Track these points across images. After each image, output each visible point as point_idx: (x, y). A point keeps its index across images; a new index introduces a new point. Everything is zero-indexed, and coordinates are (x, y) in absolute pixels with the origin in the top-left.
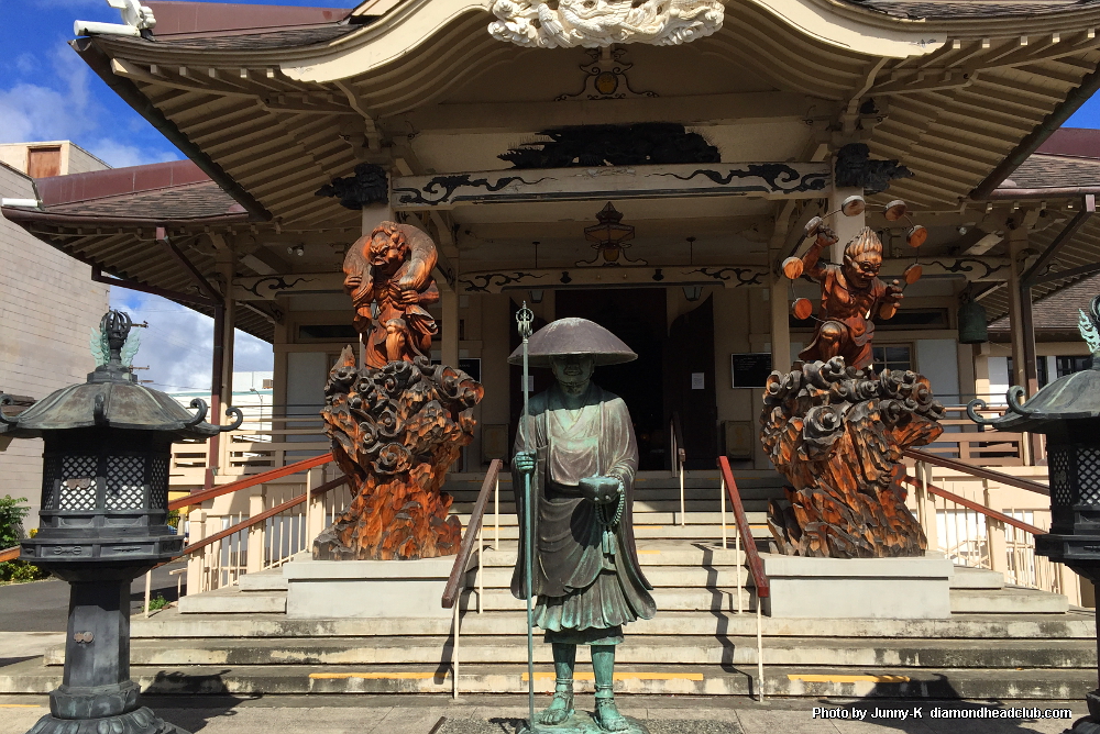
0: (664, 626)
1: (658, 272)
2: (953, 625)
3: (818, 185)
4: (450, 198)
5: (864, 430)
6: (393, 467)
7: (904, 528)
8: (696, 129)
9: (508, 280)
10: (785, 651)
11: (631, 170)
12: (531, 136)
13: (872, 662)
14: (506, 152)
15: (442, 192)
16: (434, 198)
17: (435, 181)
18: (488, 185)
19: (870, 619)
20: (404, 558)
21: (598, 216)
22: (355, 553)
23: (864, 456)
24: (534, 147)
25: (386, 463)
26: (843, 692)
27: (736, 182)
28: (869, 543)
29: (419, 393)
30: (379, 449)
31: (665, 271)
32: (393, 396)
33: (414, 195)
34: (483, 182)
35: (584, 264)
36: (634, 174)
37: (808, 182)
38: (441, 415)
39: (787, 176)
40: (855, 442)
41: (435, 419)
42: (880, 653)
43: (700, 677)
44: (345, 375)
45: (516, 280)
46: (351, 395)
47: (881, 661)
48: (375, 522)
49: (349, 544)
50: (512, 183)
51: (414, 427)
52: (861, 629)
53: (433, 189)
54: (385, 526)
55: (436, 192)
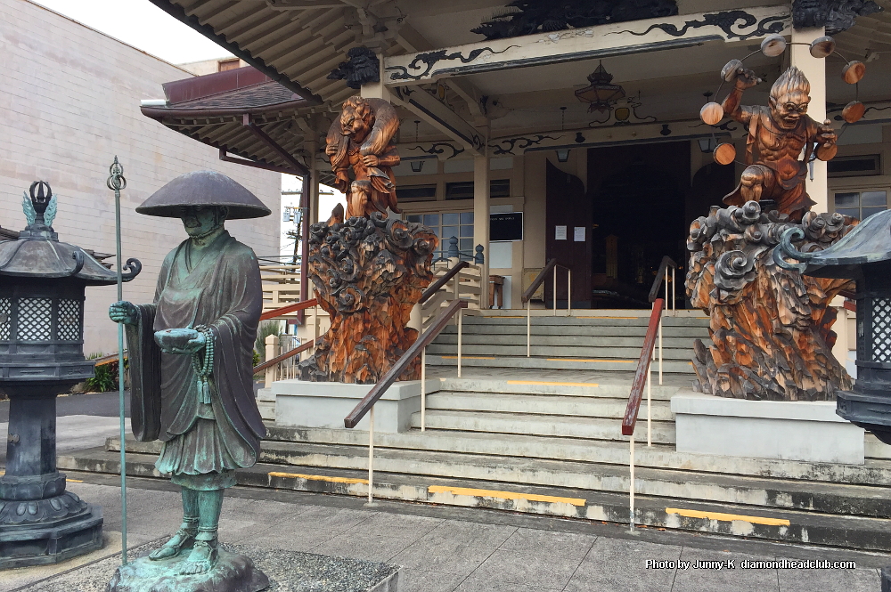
0: (573, 453)
1: (665, 127)
2: (864, 472)
3: (777, 27)
4: (431, 72)
5: (778, 274)
6: (351, 306)
7: (824, 372)
9: (530, 143)
10: (677, 485)
11: (589, 31)
13: (763, 502)
14: (477, 25)
15: (424, 67)
16: (418, 73)
17: (418, 58)
18: (462, 57)
19: (777, 460)
20: (360, 382)
21: (589, 78)
22: (328, 375)
23: (778, 300)
24: (503, 19)
25: (344, 303)
26: (720, 529)
27: (691, 33)
28: (780, 387)
29: (371, 244)
30: (340, 290)
31: (672, 126)
33: (402, 72)
34: (458, 55)
35: (596, 124)
36: (592, 36)
37: (766, 26)
38: (389, 262)
39: (743, 22)
40: (769, 287)
41: (384, 265)
42: (772, 495)
43: (581, 502)
45: (536, 142)
46: (322, 246)
47: (774, 502)
48: (341, 351)
49: (324, 369)
50: (482, 54)
51: (368, 273)
52: (765, 469)
53: (417, 65)
54: (348, 355)
55: (419, 68)
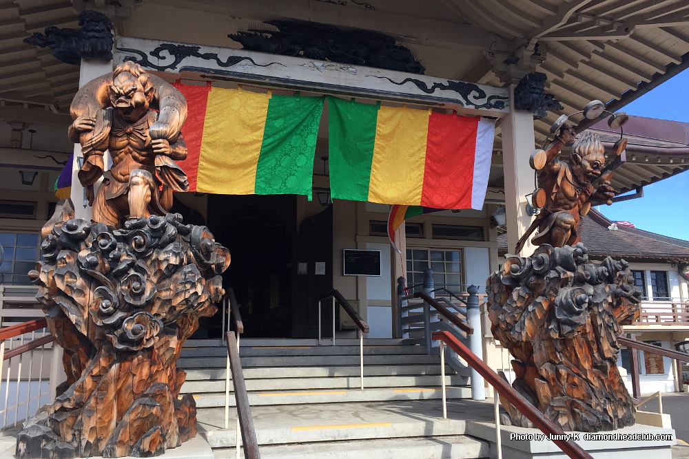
3: (499, 105)
4: (179, 66)
6: (139, 342)
8: (404, 45)
11: (353, 69)
12: (258, 24)
14: (235, 33)
15: (170, 59)
16: (162, 63)
17: (163, 47)
18: (218, 60)
20: (148, 454)
22: (77, 449)
23: (602, 335)
25: (131, 337)
27: (438, 93)
28: (610, 417)
29: (176, 255)
30: (122, 319)
32: (141, 256)
34: (214, 56)
36: (355, 73)
37: (493, 102)
39: (477, 95)
41: (194, 285)
44: (75, 228)
46: (84, 253)
48: (109, 409)
49: (69, 437)
50: (243, 62)
51: (165, 295)
53: (161, 55)
54: (121, 415)
55: (164, 58)
